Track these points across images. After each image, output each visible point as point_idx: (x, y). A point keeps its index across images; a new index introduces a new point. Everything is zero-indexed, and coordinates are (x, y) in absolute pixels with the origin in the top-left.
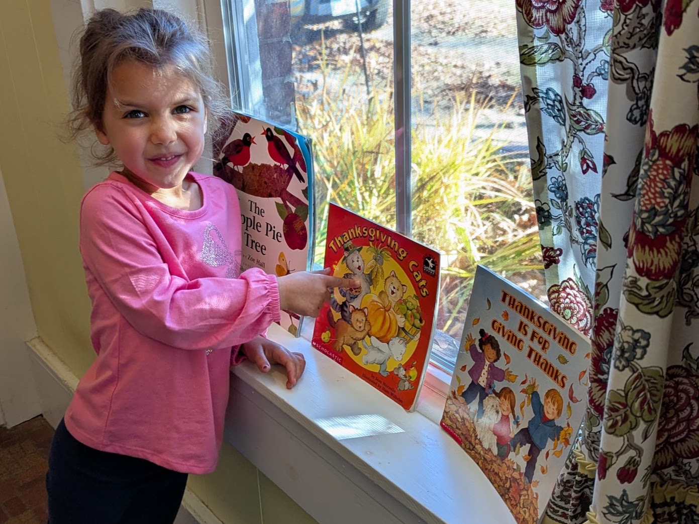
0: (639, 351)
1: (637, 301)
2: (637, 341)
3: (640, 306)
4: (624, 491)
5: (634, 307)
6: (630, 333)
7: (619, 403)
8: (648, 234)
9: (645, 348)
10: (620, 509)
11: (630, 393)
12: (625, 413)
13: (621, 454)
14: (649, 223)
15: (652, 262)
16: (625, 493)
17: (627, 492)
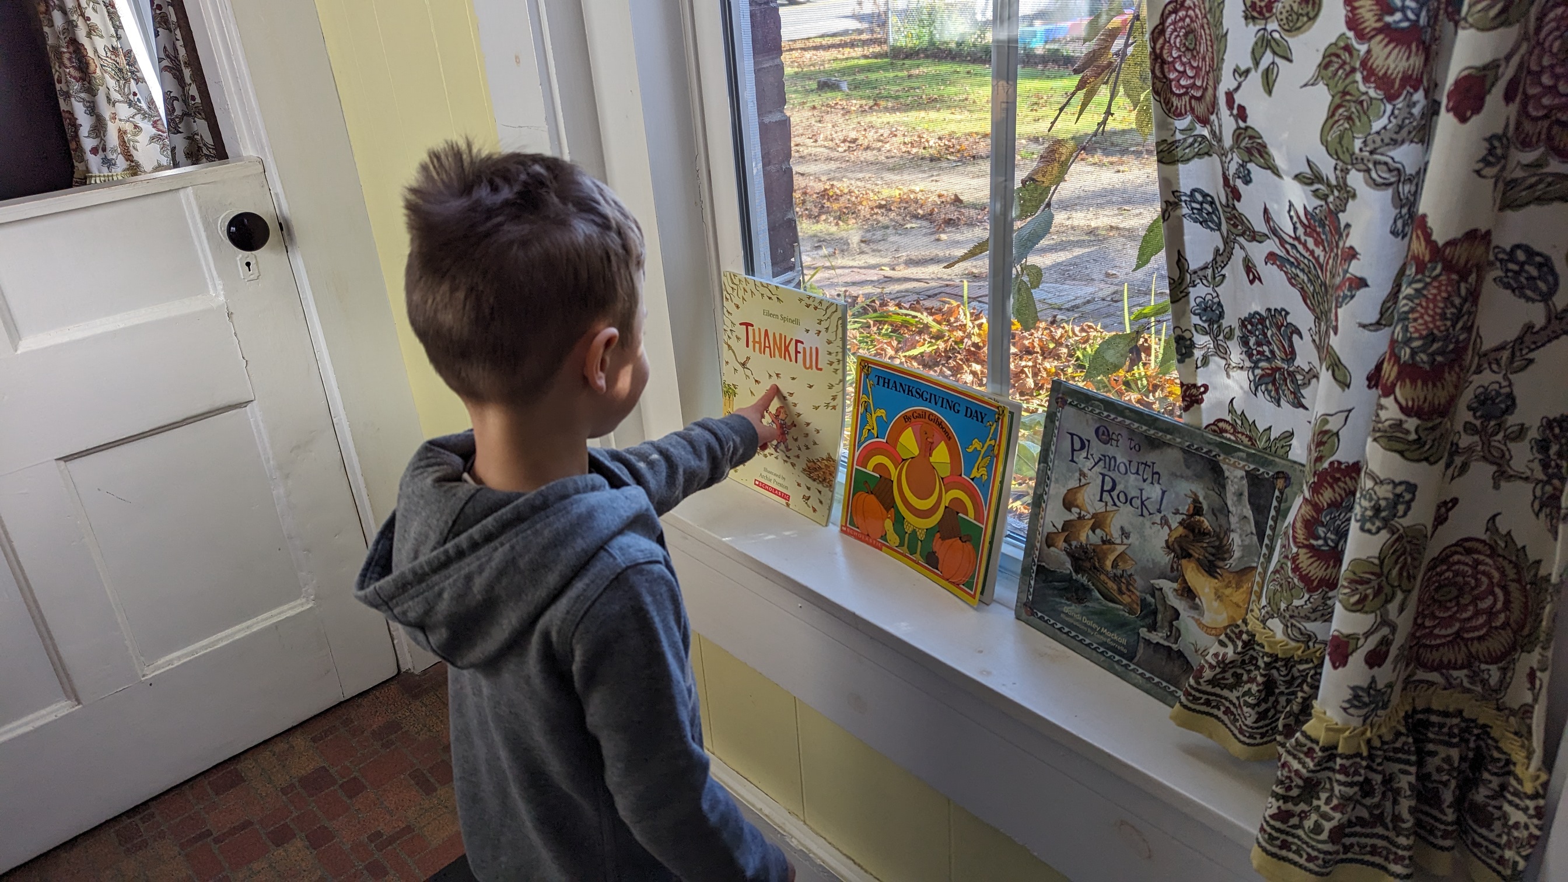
0: (1401, 508)
1: (1401, 446)
2: (1399, 496)
3: (1407, 454)
4: (1373, 678)
5: (1397, 456)
6: (1390, 487)
7: (1372, 574)
8: (1422, 365)
9: (1408, 505)
10: (1366, 699)
11: (1386, 561)
12: (1379, 584)
13: (1372, 633)
14: (1424, 352)
15: (1425, 399)
16: (1373, 680)
17: (1377, 679)
